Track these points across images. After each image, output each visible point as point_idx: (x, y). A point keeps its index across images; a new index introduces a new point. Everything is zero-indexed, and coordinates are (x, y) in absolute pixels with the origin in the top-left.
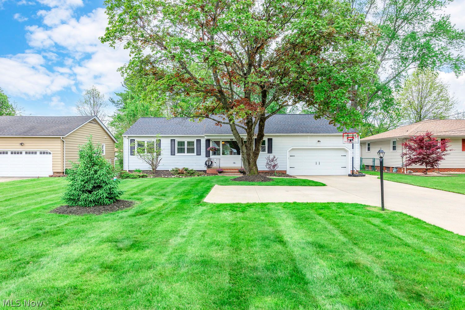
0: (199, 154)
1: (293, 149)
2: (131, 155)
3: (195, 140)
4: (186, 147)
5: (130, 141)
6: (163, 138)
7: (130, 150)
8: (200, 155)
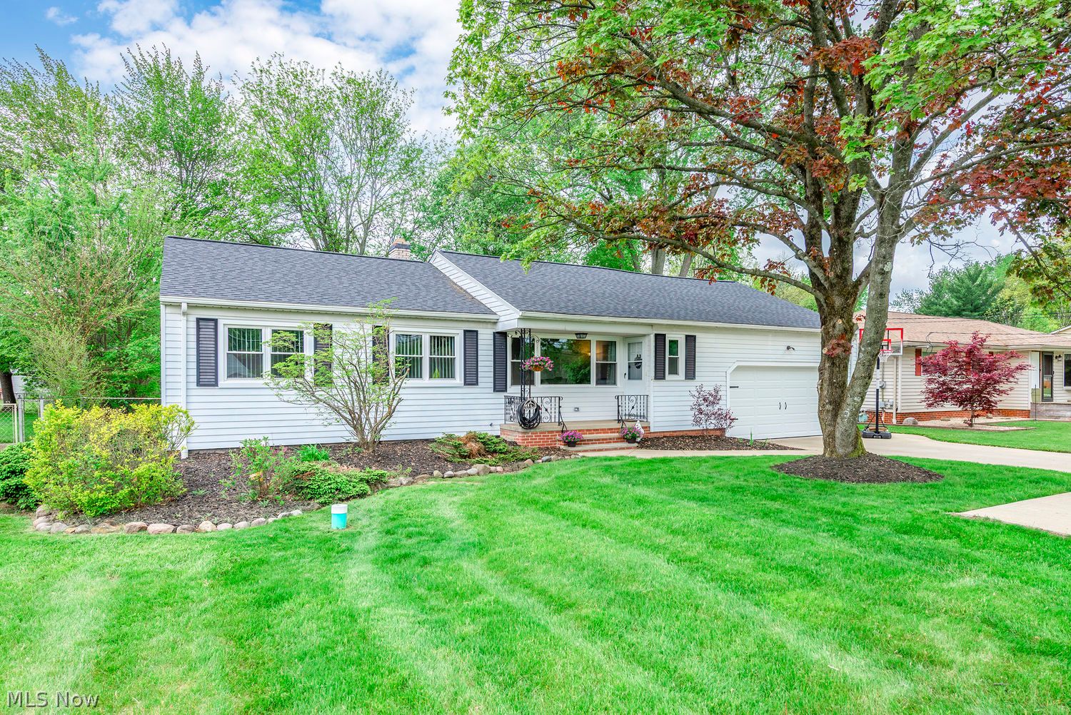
0: (471, 379)
1: (739, 368)
2: (199, 384)
3: (458, 334)
4: (426, 355)
5: (193, 325)
6: (339, 319)
7: (194, 365)
8: (477, 384)
